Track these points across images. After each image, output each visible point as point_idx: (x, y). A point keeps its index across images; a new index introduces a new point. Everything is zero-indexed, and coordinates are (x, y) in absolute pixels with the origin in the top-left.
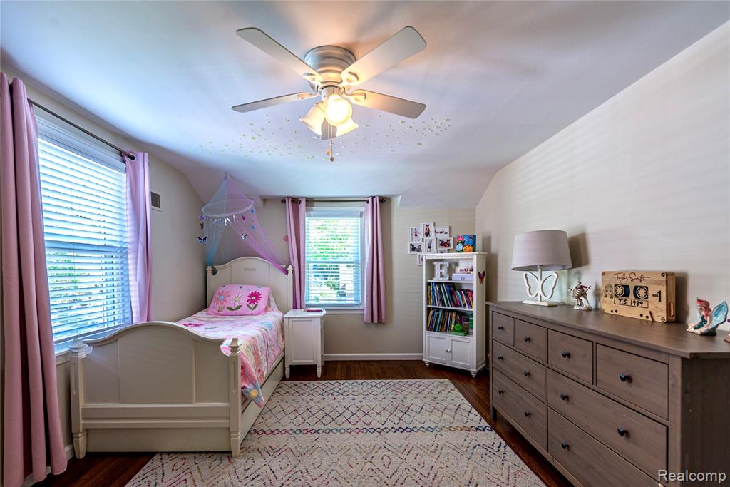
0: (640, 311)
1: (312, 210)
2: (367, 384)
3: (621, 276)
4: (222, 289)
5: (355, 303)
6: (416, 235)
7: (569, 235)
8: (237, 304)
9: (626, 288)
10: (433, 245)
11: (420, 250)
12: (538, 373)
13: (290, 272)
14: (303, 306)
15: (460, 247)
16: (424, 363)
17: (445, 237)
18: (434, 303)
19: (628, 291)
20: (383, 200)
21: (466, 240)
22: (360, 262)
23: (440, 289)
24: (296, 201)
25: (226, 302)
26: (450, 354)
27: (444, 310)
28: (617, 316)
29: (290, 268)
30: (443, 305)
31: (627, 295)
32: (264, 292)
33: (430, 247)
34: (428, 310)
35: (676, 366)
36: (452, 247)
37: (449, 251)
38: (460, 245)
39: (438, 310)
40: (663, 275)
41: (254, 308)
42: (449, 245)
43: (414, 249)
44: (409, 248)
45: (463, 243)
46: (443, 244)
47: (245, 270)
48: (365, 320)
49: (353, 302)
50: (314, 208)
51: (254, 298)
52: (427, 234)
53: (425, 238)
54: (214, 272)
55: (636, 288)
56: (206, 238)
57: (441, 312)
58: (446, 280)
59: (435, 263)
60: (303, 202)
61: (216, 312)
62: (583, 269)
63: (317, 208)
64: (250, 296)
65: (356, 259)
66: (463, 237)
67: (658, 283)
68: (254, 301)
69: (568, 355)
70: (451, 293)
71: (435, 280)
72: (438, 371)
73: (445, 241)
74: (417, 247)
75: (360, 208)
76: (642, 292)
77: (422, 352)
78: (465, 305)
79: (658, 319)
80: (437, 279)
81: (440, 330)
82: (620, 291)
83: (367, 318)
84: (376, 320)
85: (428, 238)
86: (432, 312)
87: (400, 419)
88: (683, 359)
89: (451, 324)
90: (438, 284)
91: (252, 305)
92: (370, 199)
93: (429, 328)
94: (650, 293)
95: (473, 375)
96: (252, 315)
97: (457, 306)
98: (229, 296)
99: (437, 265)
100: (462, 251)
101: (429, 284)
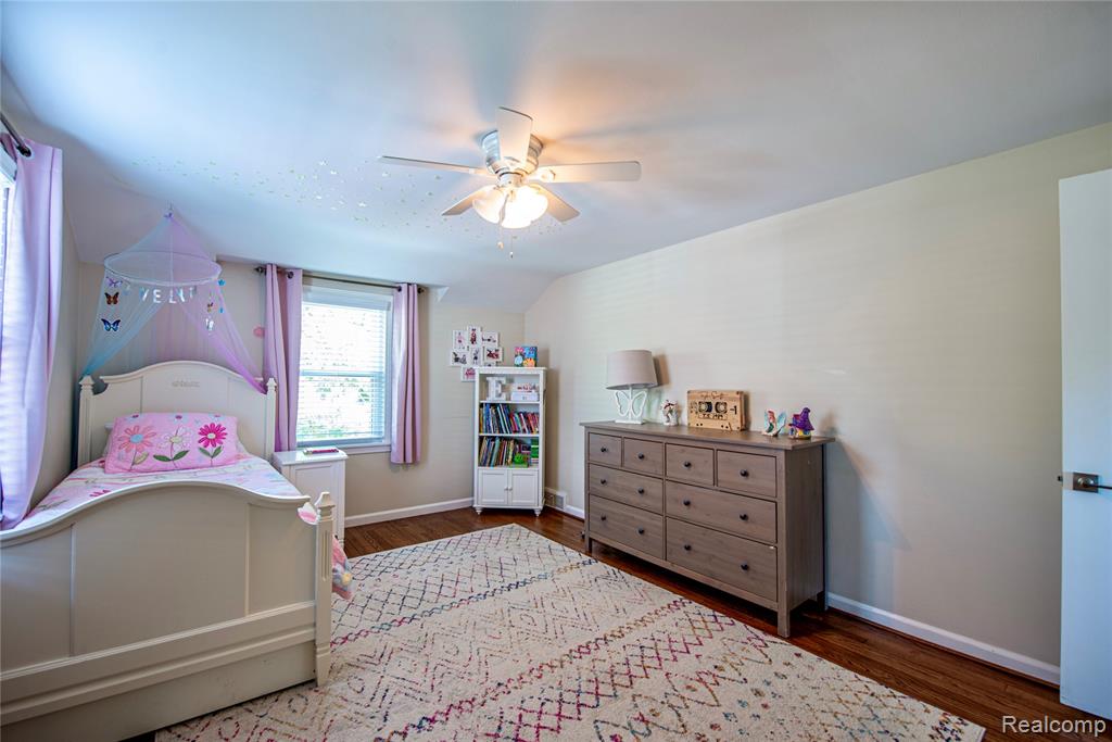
0: (721, 423)
1: (310, 291)
2: (424, 549)
3: (704, 394)
4: (131, 423)
5: (376, 436)
6: (460, 341)
7: (654, 354)
8: (178, 449)
9: (709, 404)
10: (480, 356)
11: (464, 362)
12: (654, 488)
13: (271, 389)
14: (292, 445)
15: (519, 360)
16: (474, 509)
17: (492, 347)
18: (487, 431)
19: (710, 407)
20: (421, 290)
21: (527, 351)
22: (383, 375)
23: (496, 411)
24: (284, 273)
25: (151, 445)
26: (510, 493)
27: (501, 438)
28: (702, 429)
29: (271, 383)
30: (501, 431)
31: (709, 410)
32: (228, 424)
33: (476, 358)
34: (481, 439)
35: (781, 456)
36: (501, 359)
37: (497, 364)
38: (520, 357)
39: (494, 438)
40: (738, 393)
41: (216, 454)
42: (497, 356)
43: (457, 360)
44: (452, 357)
45: (523, 355)
46: (490, 355)
47: (175, 385)
48: (393, 460)
49: (369, 436)
50: (313, 288)
51: (212, 436)
52: (473, 340)
53: (471, 346)
54: (99, 389)
55: (717, 403)
56: (118, 322)
57: (498, 441)
58: (503, 400)
59: (489, 379)
60: (298, 277)
61: (128, 466)
62: (664, 387)
63: (316, 288)
64: (204, 432)
65: (378, 370)
66: (523, 348)
67: (733, 399)
68: (213, 442)
69: (688, 465)
70: (510, 416)
71: (489, 400)
72: (496, 515)
73: (493, 352)
74: (460, 356)
75: (387, 297)
76: (722, 408)
77: (473, 496)
78: (524, 431)
79: (734, 428)
80: (492, 398)
81: (496, 465)
82: (704, 407)
83: (397, 457)
84: (409, 460)
85: (475, 346)
86: (485, 442)
87: (501, 575)
88: (786, 451)
89: (507, 455)
90: (494, 405)
91: (210, 449)
92: (404, 287)
93: (483, 463)
94: (728, 408)
95: (538, 513)
96: (212, 466)
97: (515, 432)
98: (154, 434)
99: (492, 381)
100: (522, 365)
101: (481, 405)
